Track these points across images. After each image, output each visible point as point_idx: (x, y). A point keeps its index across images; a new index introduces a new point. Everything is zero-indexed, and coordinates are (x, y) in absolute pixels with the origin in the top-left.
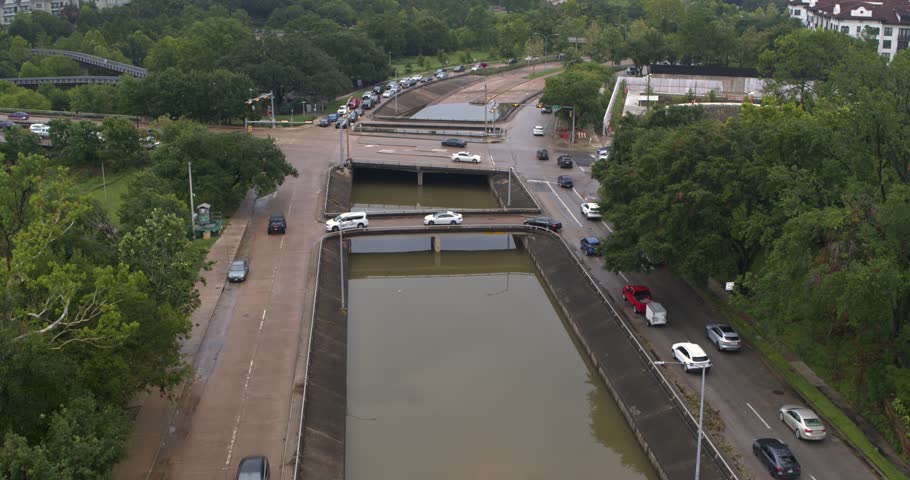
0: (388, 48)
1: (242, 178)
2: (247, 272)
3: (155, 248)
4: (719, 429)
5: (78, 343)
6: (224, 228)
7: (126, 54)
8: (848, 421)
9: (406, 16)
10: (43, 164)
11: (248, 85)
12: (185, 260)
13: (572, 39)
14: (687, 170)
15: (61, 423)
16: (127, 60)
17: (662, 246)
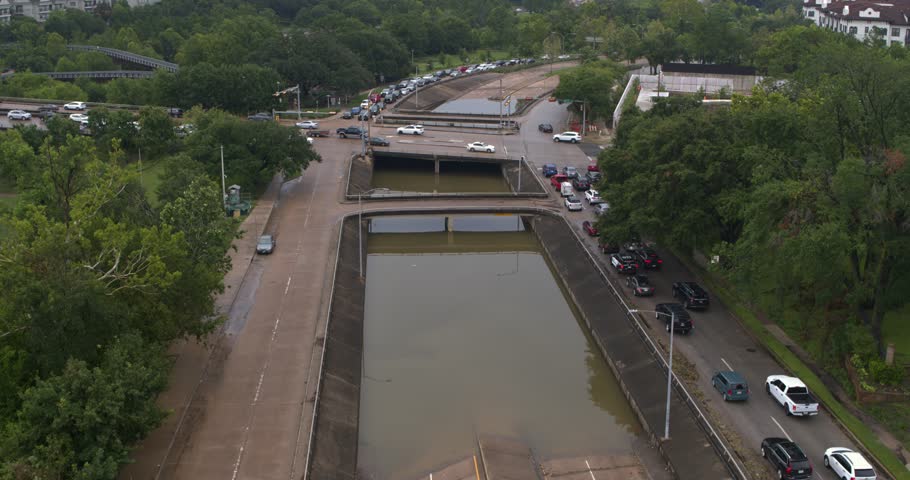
0: (410, 46)
1: (270, 162)
2: (274, 246)
3: (192, 217)
4: (694, 379)
5: (129, 290)
6: (253, 208)
7: (157, 50)
8: (811, 373)
9: (428, 16)
10: (90, 144)
11: (276, 80)
12: (219, 228)
13: (589, 39)
14: (676, 152)
15: (115, 353)
16: (158, 56)
17: (650, 220)
